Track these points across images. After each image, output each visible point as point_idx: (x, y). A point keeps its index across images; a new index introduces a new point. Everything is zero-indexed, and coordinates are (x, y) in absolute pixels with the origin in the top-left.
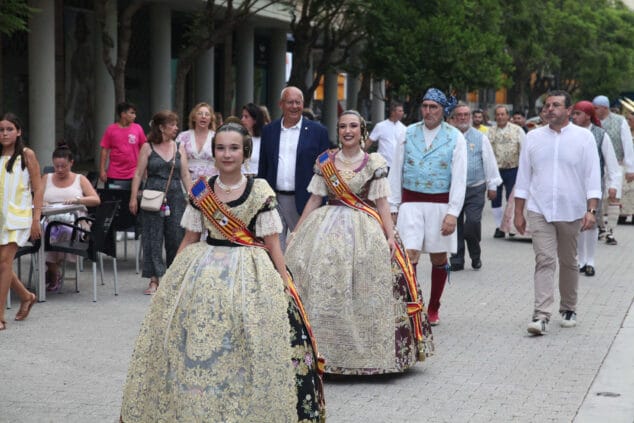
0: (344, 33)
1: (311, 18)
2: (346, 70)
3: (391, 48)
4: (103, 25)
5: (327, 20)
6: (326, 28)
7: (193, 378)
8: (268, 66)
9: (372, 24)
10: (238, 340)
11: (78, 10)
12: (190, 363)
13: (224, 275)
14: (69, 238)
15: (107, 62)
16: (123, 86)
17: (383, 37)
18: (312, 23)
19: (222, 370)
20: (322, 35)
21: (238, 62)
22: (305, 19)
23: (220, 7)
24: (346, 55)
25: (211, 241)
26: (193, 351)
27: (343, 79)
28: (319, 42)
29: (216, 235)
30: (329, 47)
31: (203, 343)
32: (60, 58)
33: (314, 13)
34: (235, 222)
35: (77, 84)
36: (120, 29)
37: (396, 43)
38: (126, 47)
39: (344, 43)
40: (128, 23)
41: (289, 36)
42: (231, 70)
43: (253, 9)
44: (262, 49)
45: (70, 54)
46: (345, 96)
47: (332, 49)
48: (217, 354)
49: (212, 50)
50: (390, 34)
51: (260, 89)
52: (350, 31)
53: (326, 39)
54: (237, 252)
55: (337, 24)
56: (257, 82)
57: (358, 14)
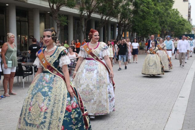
0: (128, 24)
1: (121, 21)
2: (128, 31)
3: (137, 26)
4: (81, 24)
5: (125, 21)
7: (150, 67)
8: (113, 31)
9: (133, 22)
10: (155, 63)
11: (77, 21)
12: (150, 66)
13: (153, 57)
14: (73, 65)
15: (82, 30)
16: (85, 35)
17: (135, 24)
18: (122, 22)
19: (153, 67)
20: (123, 24)
21: (108, 30)
22: (120, 21)
23: (104, 19)
24: (128, 28)
25: (151, 54)
26: (150, 65)
27: (128, 33)
28: (123, 26)
29: (152, 53)
30: (125, 27)
31: (151, 64)
32: (74, 30)
33: (122, 20)
34: (154, 52)
36: (85, 24)
37: (138, 26)
38: (86, 27)
39: (128, 26)
40: (86, 23)
41: (117, 25)
42: (106, 32)
43: (110, 20)
44: (112, 27)
45: (76, 30)
46: (128, 36)
48: (153, 65)
49: (102, 28)
50: (137, 24)
51: (112, 36)
52: (129, 23)
53: (124, 25)
54: (154, 55)
55: (127, 22)
56: (111, 33)
57: (130, 20)
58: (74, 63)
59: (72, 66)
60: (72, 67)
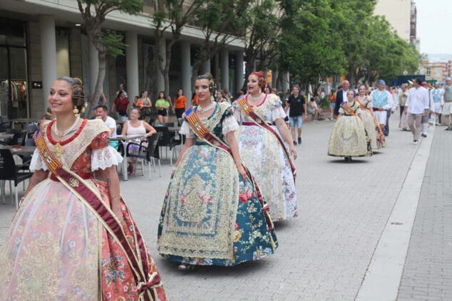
0: (269, 52)
1: (254, 45)
2: (270, 68)
3: (291, 58)
4: (158, 51)
5: (261, 46)
6: (261, 50)
7: (345, 142)
8: (235, 66)
9: (282, 47)
10: (355, 134)
11: (149, 45)
12: (344, 139)
13: (351, 121)
14: (138, 150)
15: (161, 68)
16: (168, 79)
17: (287, 53)
18: (254, 48)
19: (351, 141)
20: (259, 53)
21: (221, 67)
22: (251, 46)
23: (212, 41)
24: (270, 62)
27: (270, 73)
28: (258, 56)
29: (347, 113)
30: (263, 58)
31: (347, 135)
32: (140, 67)
33: (255, 43)
34: (352, 111)
35: (149, 79)
36: (167, 53)
37: (293, 56)
38: (169, 61)
39: (269, 56)
40: (170, 50)
41: (244, 54)
42: (218, 70)
43: (226, 42)
44: (233, 60)
46: (271, 81)
47: (264, 59)
48: (350, 138)
49: (209, 61)
50: (290, 51)
51: (232, 79)
52: (273, 50)
53: (261, 54)
55: (266, 47)
56: (230, 75)
57: (275, 42)
58: (141, 146)
59: (137, 154)
60: (137, 156)
